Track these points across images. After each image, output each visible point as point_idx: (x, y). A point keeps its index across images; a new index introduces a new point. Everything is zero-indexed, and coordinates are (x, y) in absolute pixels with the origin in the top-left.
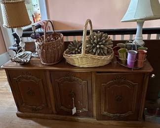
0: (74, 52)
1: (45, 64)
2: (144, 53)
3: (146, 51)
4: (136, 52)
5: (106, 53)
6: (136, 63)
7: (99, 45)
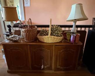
0: (43, 35)
1: (27, 41)
2: (79, 36)
3: (79, 35)
4: (75, 35)
5: (60, 35)
6: (75, 40)
7: (57, 31)
